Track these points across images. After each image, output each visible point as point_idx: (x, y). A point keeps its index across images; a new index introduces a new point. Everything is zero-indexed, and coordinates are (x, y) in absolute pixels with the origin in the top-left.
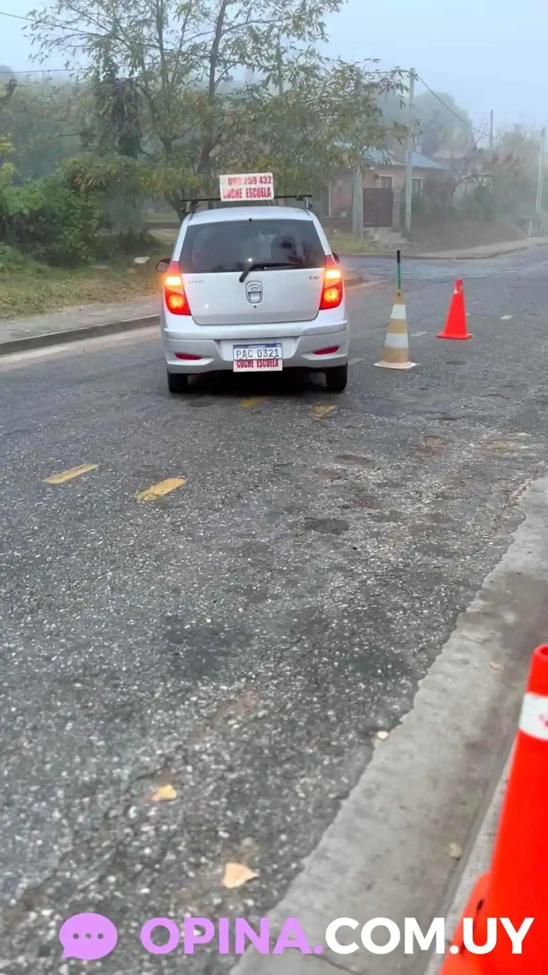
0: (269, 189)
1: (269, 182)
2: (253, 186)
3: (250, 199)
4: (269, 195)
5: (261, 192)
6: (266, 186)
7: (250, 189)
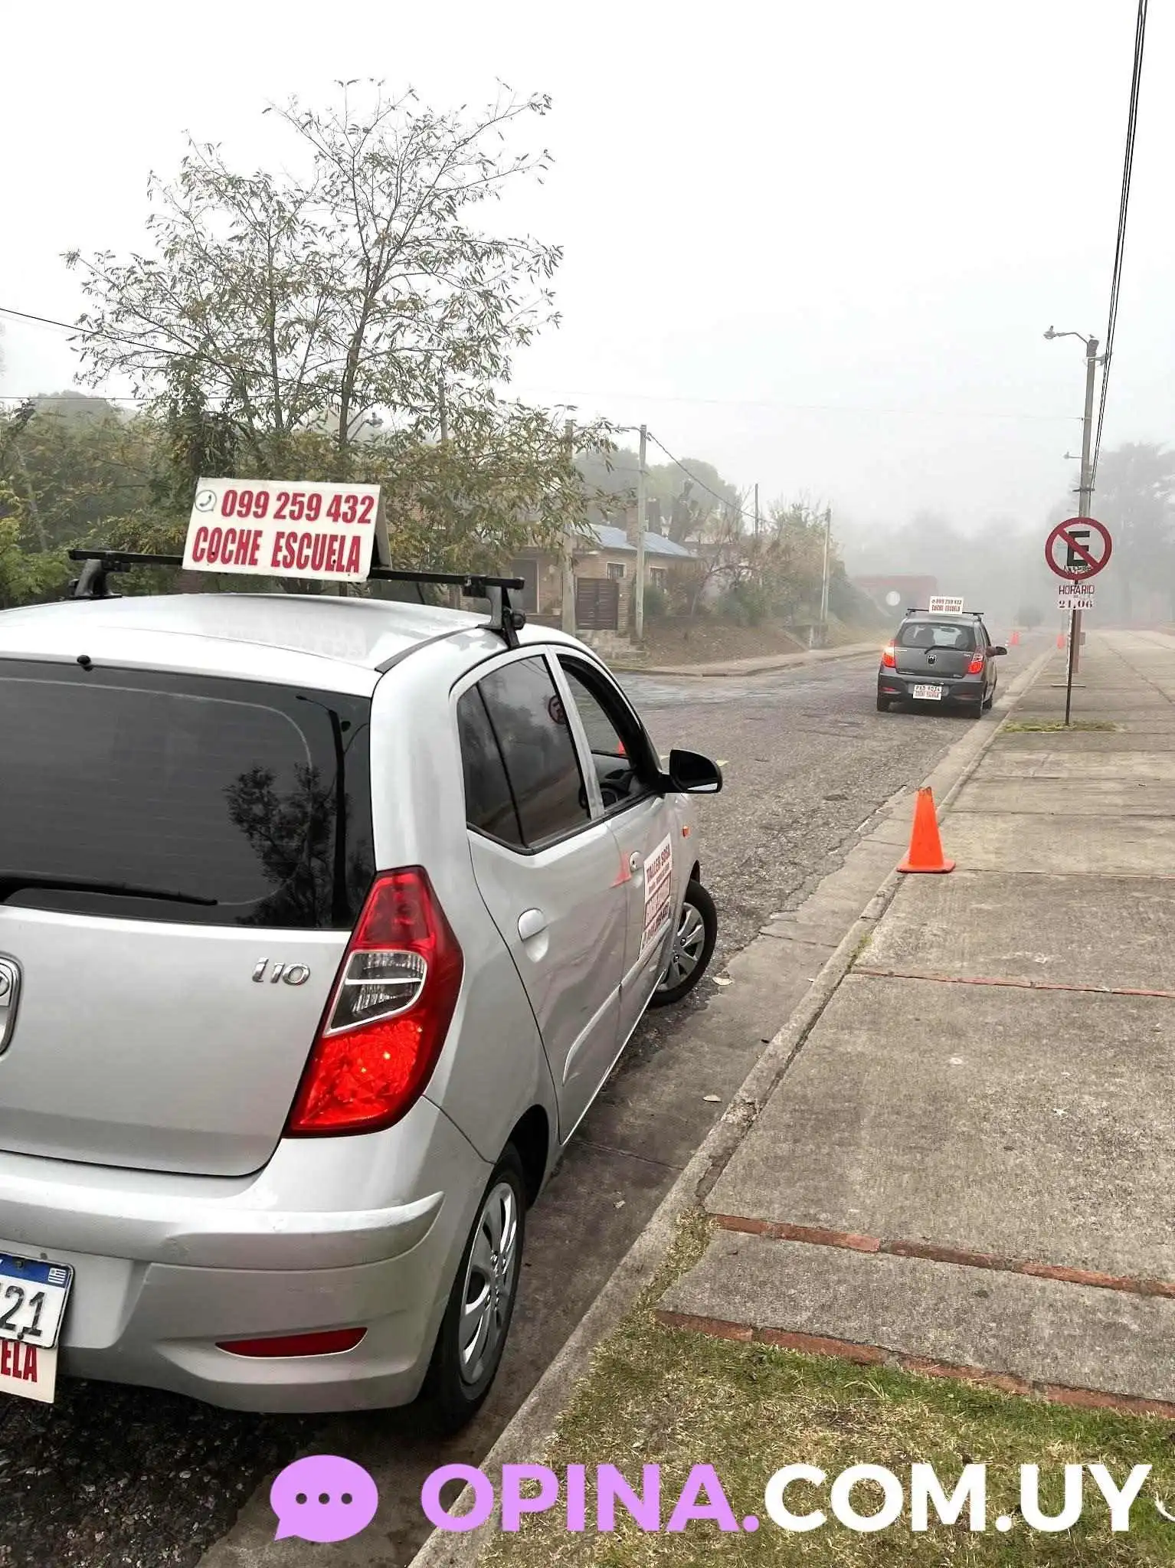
0: (356, 541)
1: (363, 520)
2: (302, 527)
3: (282, 572)
4: (354, 564)
5: (325, 550)
6: (349, 530)
7: (293, 535)
